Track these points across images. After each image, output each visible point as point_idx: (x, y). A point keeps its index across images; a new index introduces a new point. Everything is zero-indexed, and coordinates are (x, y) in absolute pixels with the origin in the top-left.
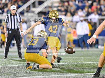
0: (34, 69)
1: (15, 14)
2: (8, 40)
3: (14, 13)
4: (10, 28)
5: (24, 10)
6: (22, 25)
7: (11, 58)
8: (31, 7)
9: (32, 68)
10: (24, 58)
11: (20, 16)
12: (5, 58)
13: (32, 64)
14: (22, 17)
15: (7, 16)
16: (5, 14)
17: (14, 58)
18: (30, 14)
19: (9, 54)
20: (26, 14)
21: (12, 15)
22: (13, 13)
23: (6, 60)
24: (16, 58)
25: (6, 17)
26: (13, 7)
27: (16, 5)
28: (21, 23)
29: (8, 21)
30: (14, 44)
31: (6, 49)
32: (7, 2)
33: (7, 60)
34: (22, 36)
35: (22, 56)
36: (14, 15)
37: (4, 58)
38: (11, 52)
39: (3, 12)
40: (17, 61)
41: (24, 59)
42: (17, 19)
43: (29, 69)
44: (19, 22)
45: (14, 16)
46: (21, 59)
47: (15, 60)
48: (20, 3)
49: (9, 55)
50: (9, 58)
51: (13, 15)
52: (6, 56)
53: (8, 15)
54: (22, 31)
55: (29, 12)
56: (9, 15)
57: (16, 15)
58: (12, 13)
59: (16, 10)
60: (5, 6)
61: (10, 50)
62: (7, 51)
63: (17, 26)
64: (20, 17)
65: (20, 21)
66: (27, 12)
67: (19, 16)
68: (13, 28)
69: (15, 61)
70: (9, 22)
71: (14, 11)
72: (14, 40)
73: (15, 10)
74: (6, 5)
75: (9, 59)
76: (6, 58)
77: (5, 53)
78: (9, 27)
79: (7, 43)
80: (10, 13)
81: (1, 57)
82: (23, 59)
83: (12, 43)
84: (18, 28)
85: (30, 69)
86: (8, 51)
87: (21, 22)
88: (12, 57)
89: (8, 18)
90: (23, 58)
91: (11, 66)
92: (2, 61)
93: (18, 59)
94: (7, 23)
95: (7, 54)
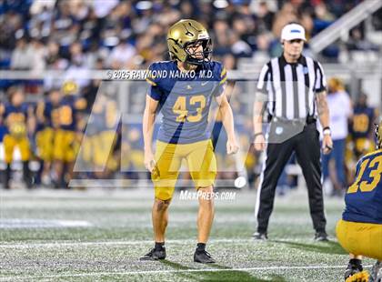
1: (298, 57)
3: (294, 56)
4: (279, 112)
6: (326, 103)
7: (282, 237)
10: (335, 235)
11: (319, 65)
12: (259, 237)
13: (368, 264)
15: (265, 68)
17: (295, 236)
19: (273, 219)
21: (287, 63)
22: (293, 53)
23: (263, 242)
24: (303, 234)
28: (324, 93)
30: (295, 178)
31: (263, 201)
33: (266, 244)
34: (327, 146)
35: (328, 228)
36: (295, 61)
37: (257, 234)
38: (284, 211)
39: (254, 48)
40: (307, 250)
41: (335, 240)
42: (307, 76)
45: (294, 66)
46: (325, 240)
47: (299, 246)
49: (275, 224)
50: (276, 236)
51: (291, 64)
52: (263, 229)
54: (328, 128)
56: (275, 63)
57: (302, 60)
58: (286, 55)
59: (302, 43)
61: (277, 201)
62: (266, 206)
63: (307, 107)
65: (318, 86)
66: (352, 48)
68: (290, 114)
69: (299, 251)
71: (296, 48)
72: (293, 163)
73: (299, 41)
75: (277, 242)
76: (263, 236)
77: (259, 216)
79: (268, 176)
81: (244, 231)
82: (333, 243)
83: (286, 175)
87: (322, 88)
88: (287, 234)
89: (269, 75)
91: (283, 268)
92: (248, 247)
93: (311, 240)
94: (265, 96)
95: (267, 222)
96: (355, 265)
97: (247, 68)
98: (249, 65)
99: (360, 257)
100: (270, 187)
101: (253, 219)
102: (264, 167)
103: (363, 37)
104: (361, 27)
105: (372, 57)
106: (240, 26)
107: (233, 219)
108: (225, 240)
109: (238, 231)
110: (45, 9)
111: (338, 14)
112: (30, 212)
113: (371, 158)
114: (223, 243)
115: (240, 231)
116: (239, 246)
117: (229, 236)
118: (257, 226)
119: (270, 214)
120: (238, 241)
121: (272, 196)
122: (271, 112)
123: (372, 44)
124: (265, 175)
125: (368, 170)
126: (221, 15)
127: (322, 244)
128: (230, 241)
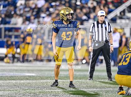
0: (128, 95)
1: (103, 21)
3: (102, 21)
4: (97, 39)
5: (116, 16)
6: (112, 36)
7: (97, 79)
9: (125, 94)
10: (115, 79)
11: (110, 24)
12: (90, 79)
13: (125, 88)
14: (113, 26)
16: (91, 21)
17: (102, 79)
19: (94, 74)
21: (99, 23)
22: (101, 20)
23: (91, 81)
24: (104, 79)
26: (101, 13)
27: (106, 9)
33: (92, 82)
36: (102, 23)
37: (89, 78)
38: (98, 71)
39: (89, 18)
41: (115, 80)
42: (106, 28)
43: (121, 94)
44: (108, 32)
46: (111, 80)
47: (103, 82)
48: (111, 6)
50: (96, 79)
52: (91, 77)
54: (112, 44)
55: (124, 19)
57: (104, 22)
58: (99, 21)
59: (104, 16)
61: (96, 68)
64: (109, 26)
66: (121, 18)
68: (100, 39)
69: (103, 84)
70: (95, 32)
71: (102, 18)
72: (101, 55)
73: (103, 16)
74: (94, 8)
75: (96, 81)
76: (91, 79)
78: (95, 38)
79: (93, 59)
81: (85, 77)
83: (99, 59)
84: (107, 39)
85: (123, 94)
86: (94, 70)
87: (111, 32)
88: (99, 78)
89: (94, 27)
91: (98, 89)
92: (86, 83)
93: (107, 81)
96: (121, 89)
97: (87, 25)
98: (87, 23)
99: (123, 86)
100: (94, 63)
101: (88, 74)
102: (92, 57)
103: (124, 15)
104: (124, 11)
105: (127, 21)
106: (84, 11)
107: (82, 73)
108: (79, 80)
109: (83, 77)
110: (21, 5)
111: (117, 7)
112: (16, 70)
113: (127, 54)
114: (78, 81)
115: (84, 77)
116: (84, 82)
118: (89, 76)
120: (83, 81)
122: (94, 39)
123: (127, 17)
124: (92, 60)
125: (125, 58)
126: (78, 7)
127: (110, 82)
128: (81, 80)
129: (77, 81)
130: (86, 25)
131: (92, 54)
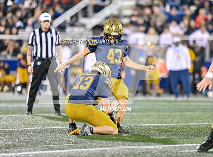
0: (84, 135)
2: (34, 79)
3: (46, 28)
4: (39, 55)
5: (65, 21)
8: (80, 16)
9: (79, 133)
11: (58, 32)
12: (28, 114)
13: (79, 125)
14: (62, 36)
15: (33, 34)
16: (29, 29)
17: (45, 113)
18: (76, 30)
19: (35, 105)
20: (69, 29)
21: (42, 32)
22: (45, 27)
23: (30, 116)
24: (49, 113)
25: (30, 34)
27: (51, 12)
28: (60, 46)
29: (34, 43)
30: (46, 86)
31: (30, 97)
32: (34, 5)
35: (61, 109)
37: (27, 112)
39: (26, 25)
40: (51, 120)
41: (65, 115)
42: (52, 38)
43: (74, 134)
44: (55, 44)
45: (46, 33)
46: (60, 115)
47: (47, 118)
48: (58, 9)
50: (37, 113)
51: (45, 32)
52: (30, 110)
53: (34, 32)
54: (61, 63)
56: (37, 31)
57: (49, 30)
58: (42, 28)
59: (49, 22)
60: (30, 15)
61: (38, 97)
63: (52, 53)
64: (57, 36)
65: (57, 43)
66: (72, 25)
67: (56, 34)
68: (44, 56)
69: (47, 120)
70: (37, 45)
71: (47, 24)
73: (48, 21)
74: (32, 12)
75: (37, 116)
76: (30, 113)
78: (36, 54)
80: (39, 27)
81: (21, 111)
82: (63, 116)
84: (54, 55)
85: (76, 134)
86: (34, 100)
88: (43, 113)
90: (62, 114)
91: (39, 128)
92: (23, 119)
93: (53, 115)
94: (32, 47)
95: (32, 107)
97: (22, 34)
101: (26, 106)
102: (31, 81)
103: (77, 20)
104: (76, 15)
105: (81, 30)
106: (19, 14)
107: (15, 105)
108: (12, 116)
109: (18, 111)
111: (66, 9)
113: (87, 76)
114: (11, 117)
116: (19, 118)
117: (14, 113)
119: (33, 103)
120: (18, 116)
121: (35, 95)
124: (32, 85)
126: (9, 9)
128: (14, 116)
129: (8, 116)
130: (21, 36)
131: (32, 76)
